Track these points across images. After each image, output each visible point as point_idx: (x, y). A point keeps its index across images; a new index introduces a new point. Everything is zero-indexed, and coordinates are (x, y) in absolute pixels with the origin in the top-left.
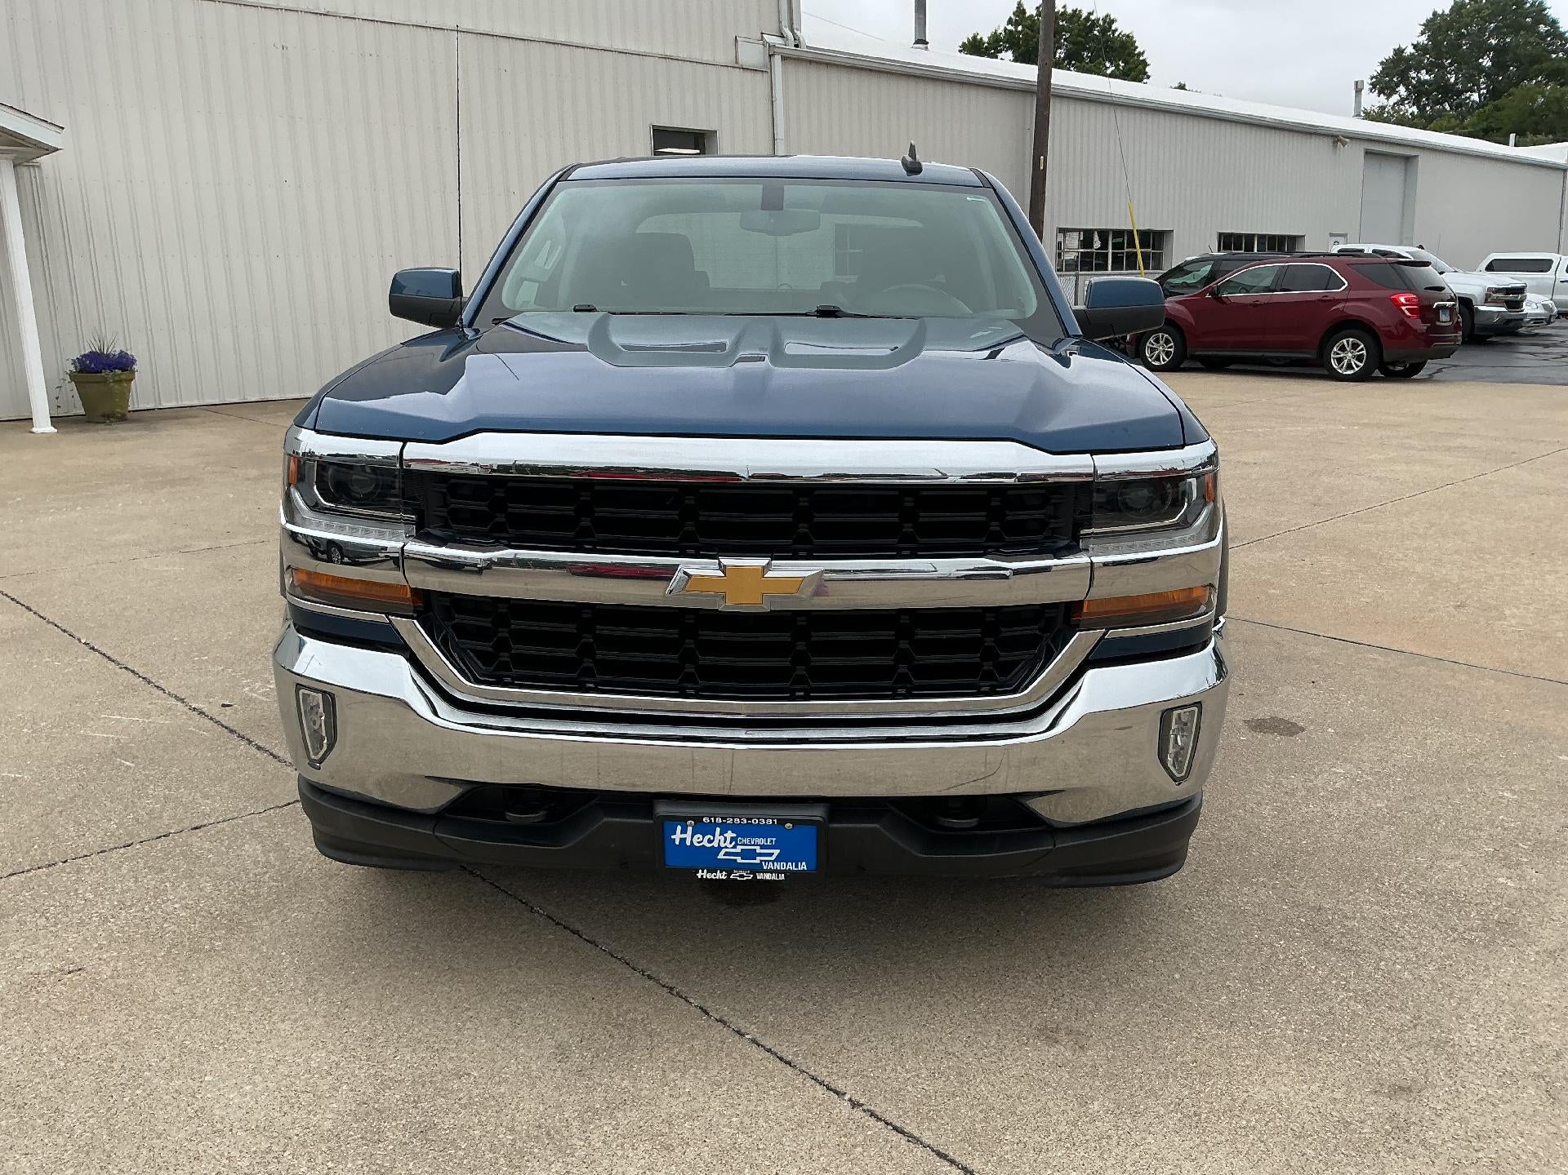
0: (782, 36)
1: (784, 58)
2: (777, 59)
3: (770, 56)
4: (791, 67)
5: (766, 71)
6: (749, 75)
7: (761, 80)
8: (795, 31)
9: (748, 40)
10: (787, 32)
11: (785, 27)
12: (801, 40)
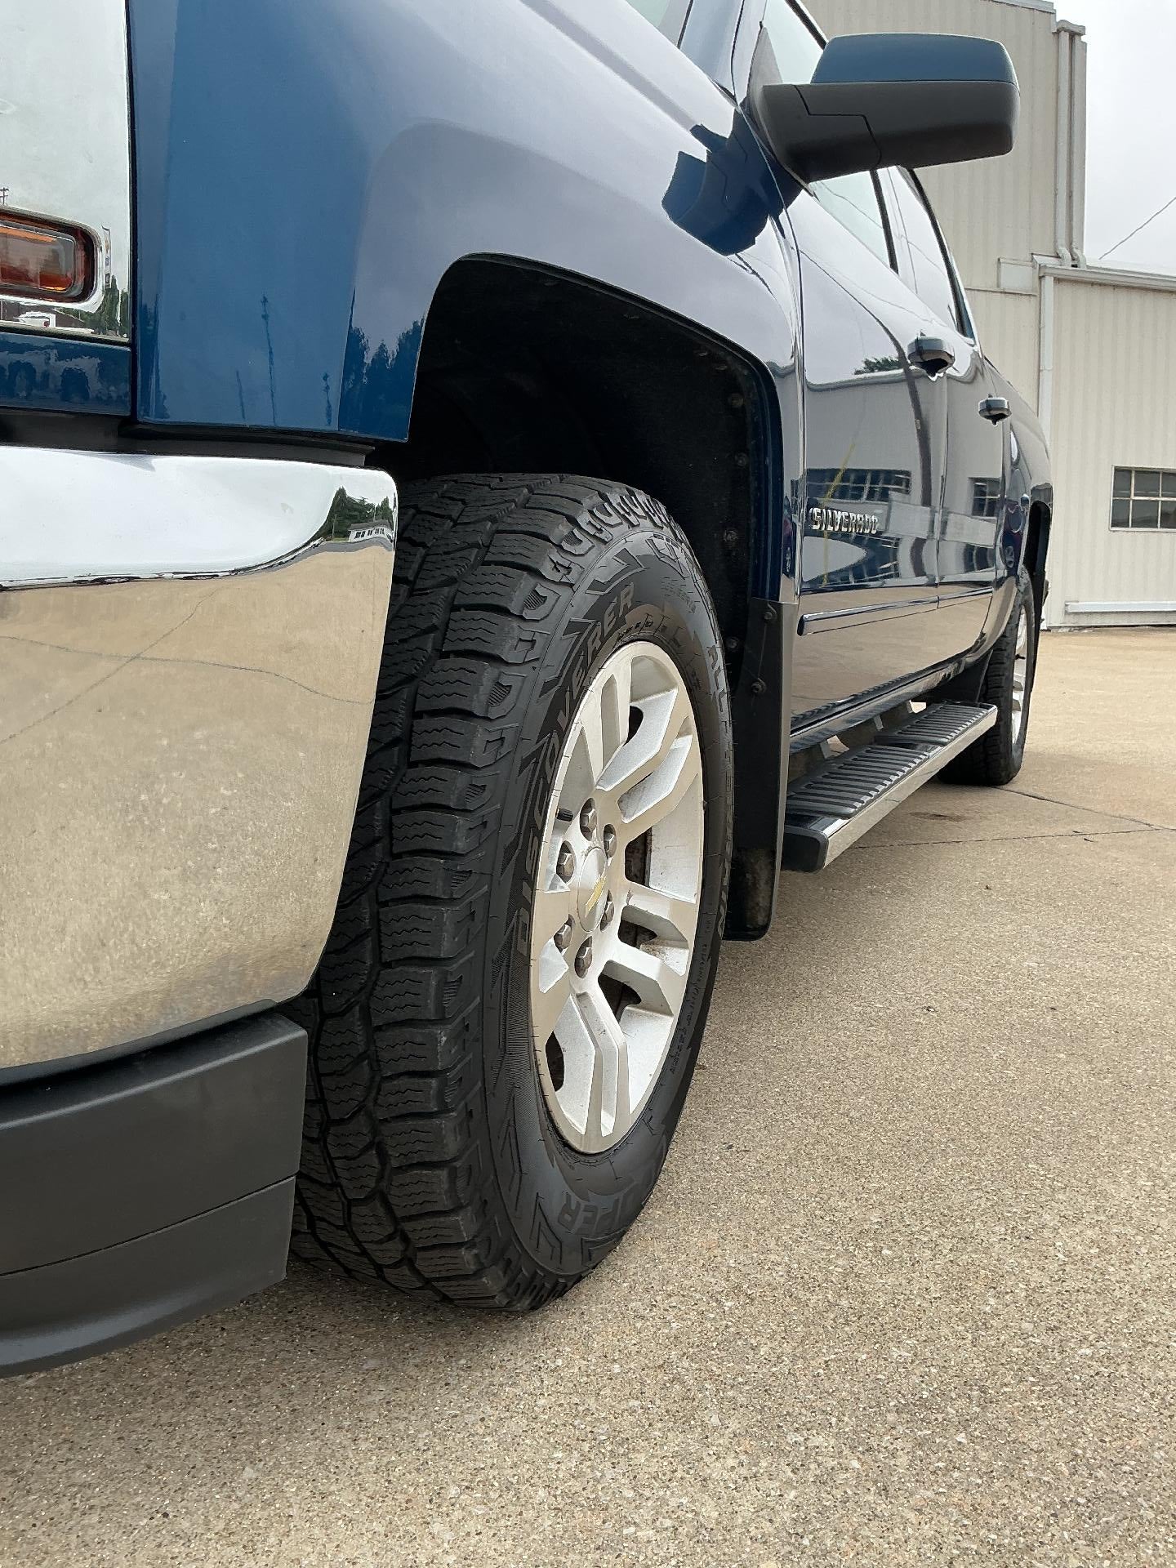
0: (1058, 257)
1: (1058, 280)
2: (1049, 282)
3: (1040, 278)
4: (1067, 290)
5: (1035, 295)
6: (1010, 299)
7: (1027, 307)
8: (1075, 250)
9: (1016, 262)
10: (1064, 251)
11: (1062, 246)
12: (1081, 259)
